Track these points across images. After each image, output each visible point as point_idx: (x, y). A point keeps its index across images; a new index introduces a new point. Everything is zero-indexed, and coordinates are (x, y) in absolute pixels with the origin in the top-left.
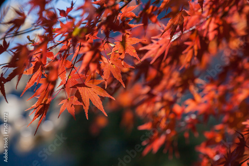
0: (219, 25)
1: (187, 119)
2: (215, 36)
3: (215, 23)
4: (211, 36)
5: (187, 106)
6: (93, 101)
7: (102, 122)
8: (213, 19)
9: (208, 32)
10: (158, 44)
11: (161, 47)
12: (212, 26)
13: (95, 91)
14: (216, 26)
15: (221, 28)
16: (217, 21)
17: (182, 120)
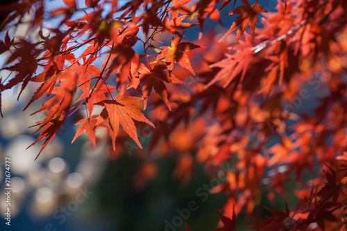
0: (316, 34)
1: (272, 173)
2: (311, 50)
3: (310, 32)
4: (305, 50)
5: (271, 155)
6: (125, 126)
7: (150, 171)
8: (308, 27)
9: (301, 45)
10: (233, 59)
11: (237, 64)
12: (307, 36)
13: (129, 112)
14: (312, 36)
15: (319, 39)
16: (314, 30)
17: (265, 176)
